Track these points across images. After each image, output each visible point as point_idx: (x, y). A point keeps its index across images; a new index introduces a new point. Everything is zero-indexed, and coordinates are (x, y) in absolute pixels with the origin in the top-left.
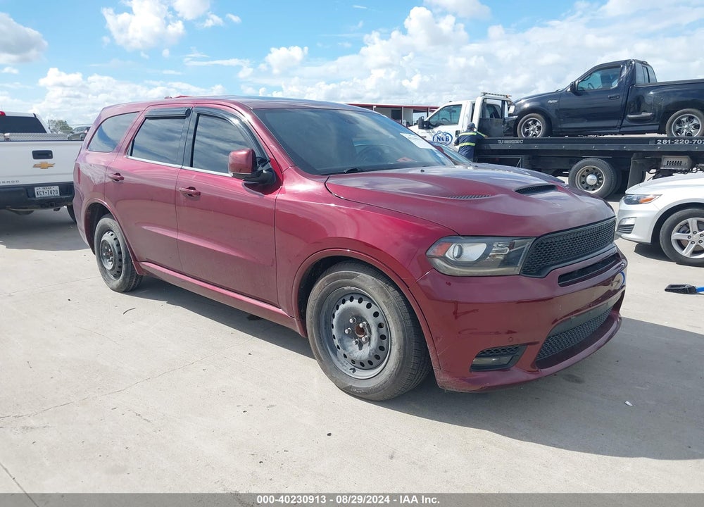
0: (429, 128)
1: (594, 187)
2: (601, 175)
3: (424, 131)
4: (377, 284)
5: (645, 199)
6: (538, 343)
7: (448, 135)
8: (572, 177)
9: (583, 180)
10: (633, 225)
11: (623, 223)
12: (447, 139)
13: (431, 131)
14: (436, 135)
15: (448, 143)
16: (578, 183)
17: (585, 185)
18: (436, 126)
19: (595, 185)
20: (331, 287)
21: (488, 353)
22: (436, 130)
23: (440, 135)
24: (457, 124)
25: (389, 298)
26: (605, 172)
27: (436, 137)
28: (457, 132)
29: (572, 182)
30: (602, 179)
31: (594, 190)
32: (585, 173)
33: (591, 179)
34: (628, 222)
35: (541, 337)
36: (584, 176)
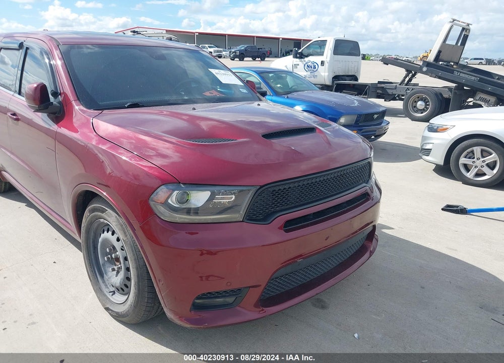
0: (302, 58)
1: (422, 111)
2: (428, 102)
3: (298, 60)
4: (119, 221)
5: (442, 128)
6: (259, 286)
7: (315, 64)
8: (406, 101)
9: (414, 104)
10: (431, 149)
11: (424, 147)
12: (314, 67)
13: (303, 59)
14: (307, 63)
15: (315, 70)
16: (410, 108)
17: (415, 109)
18: (307, 56)
19: (424, 109)
20: (92, 217)
21: (209, 295)
22: (306, 59)
23: (310, 64)
24: (323, 55)
25: (126, 236)
26: (431, 100)
27: (306, 65)
28: (322, 61)
29: (406, 105)
30: (429, 105)
31: (422, 113)
32: (417, 100)
33: (420, 104)
34: (428, 147)
35: (263, 279)
36: (415, 102)
